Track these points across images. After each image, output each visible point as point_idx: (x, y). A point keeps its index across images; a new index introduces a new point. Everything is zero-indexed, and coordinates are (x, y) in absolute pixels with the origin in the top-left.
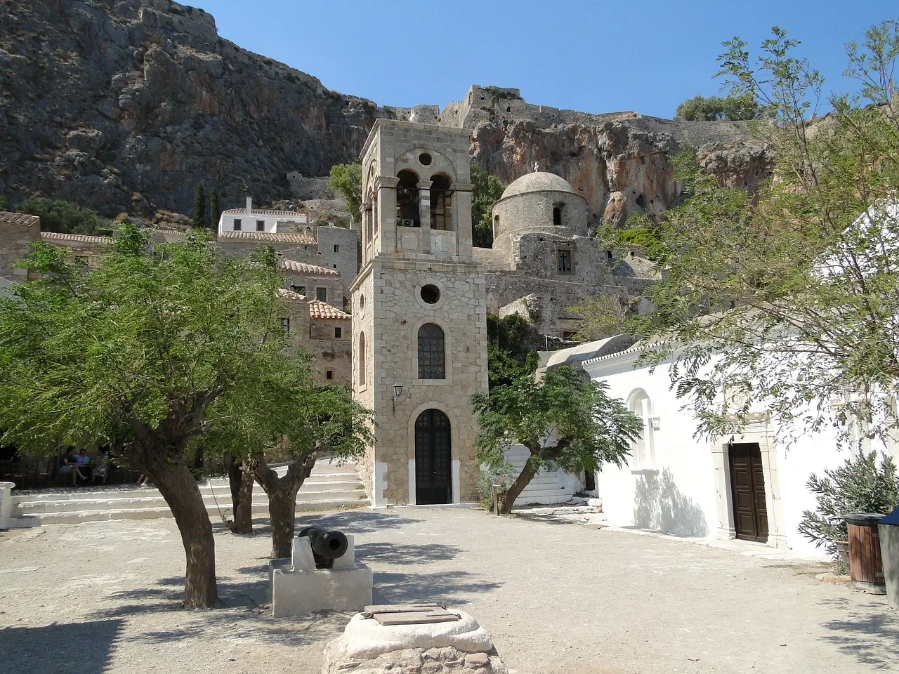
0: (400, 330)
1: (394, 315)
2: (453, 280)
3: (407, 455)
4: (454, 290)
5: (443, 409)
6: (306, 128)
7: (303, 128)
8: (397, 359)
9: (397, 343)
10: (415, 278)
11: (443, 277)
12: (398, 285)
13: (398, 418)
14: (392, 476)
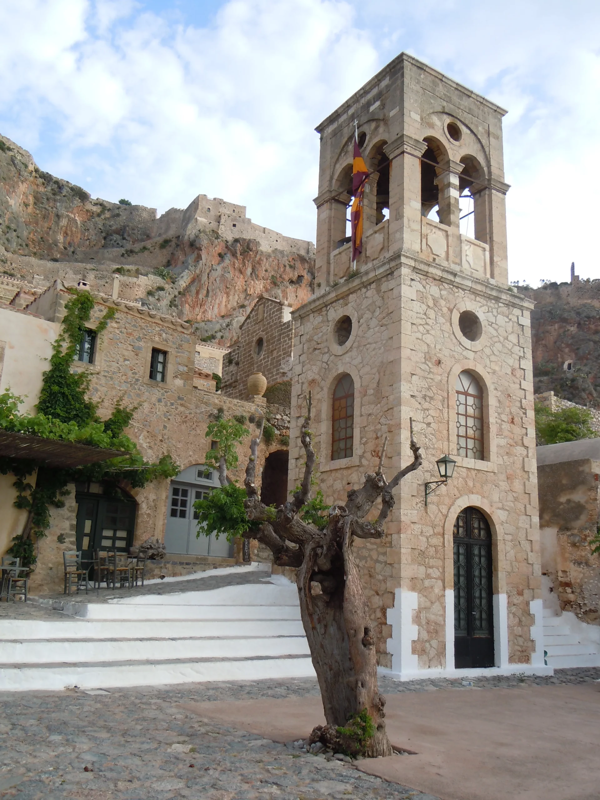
0: (433, 373)
1: (425, 348)
2: (495, 311)
3: (444, 581)
4: (496, 327)
5: (487, 509)
6: (12, 202)
7: (8, 202)
8: (430, 419)
9: (430, 394)
10: (451, 297)
11: (483, 306)
12: (431, 303)
13: (432, 516)
14: (423, 615)
